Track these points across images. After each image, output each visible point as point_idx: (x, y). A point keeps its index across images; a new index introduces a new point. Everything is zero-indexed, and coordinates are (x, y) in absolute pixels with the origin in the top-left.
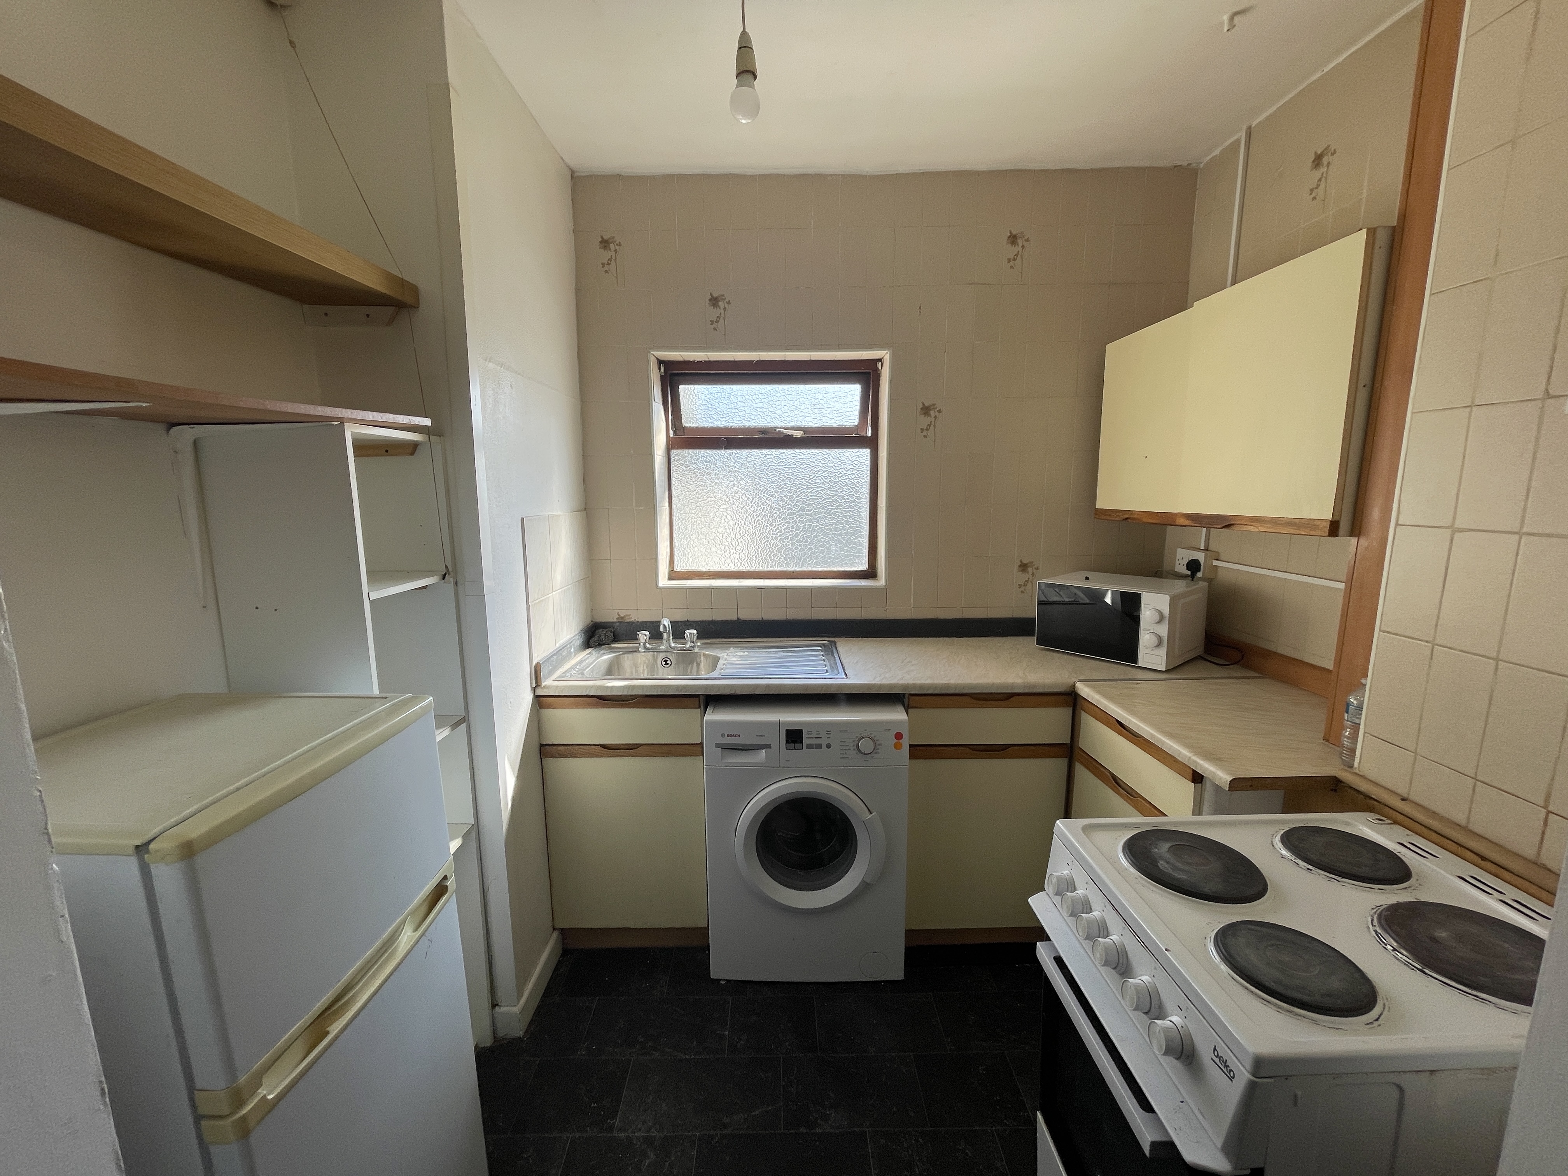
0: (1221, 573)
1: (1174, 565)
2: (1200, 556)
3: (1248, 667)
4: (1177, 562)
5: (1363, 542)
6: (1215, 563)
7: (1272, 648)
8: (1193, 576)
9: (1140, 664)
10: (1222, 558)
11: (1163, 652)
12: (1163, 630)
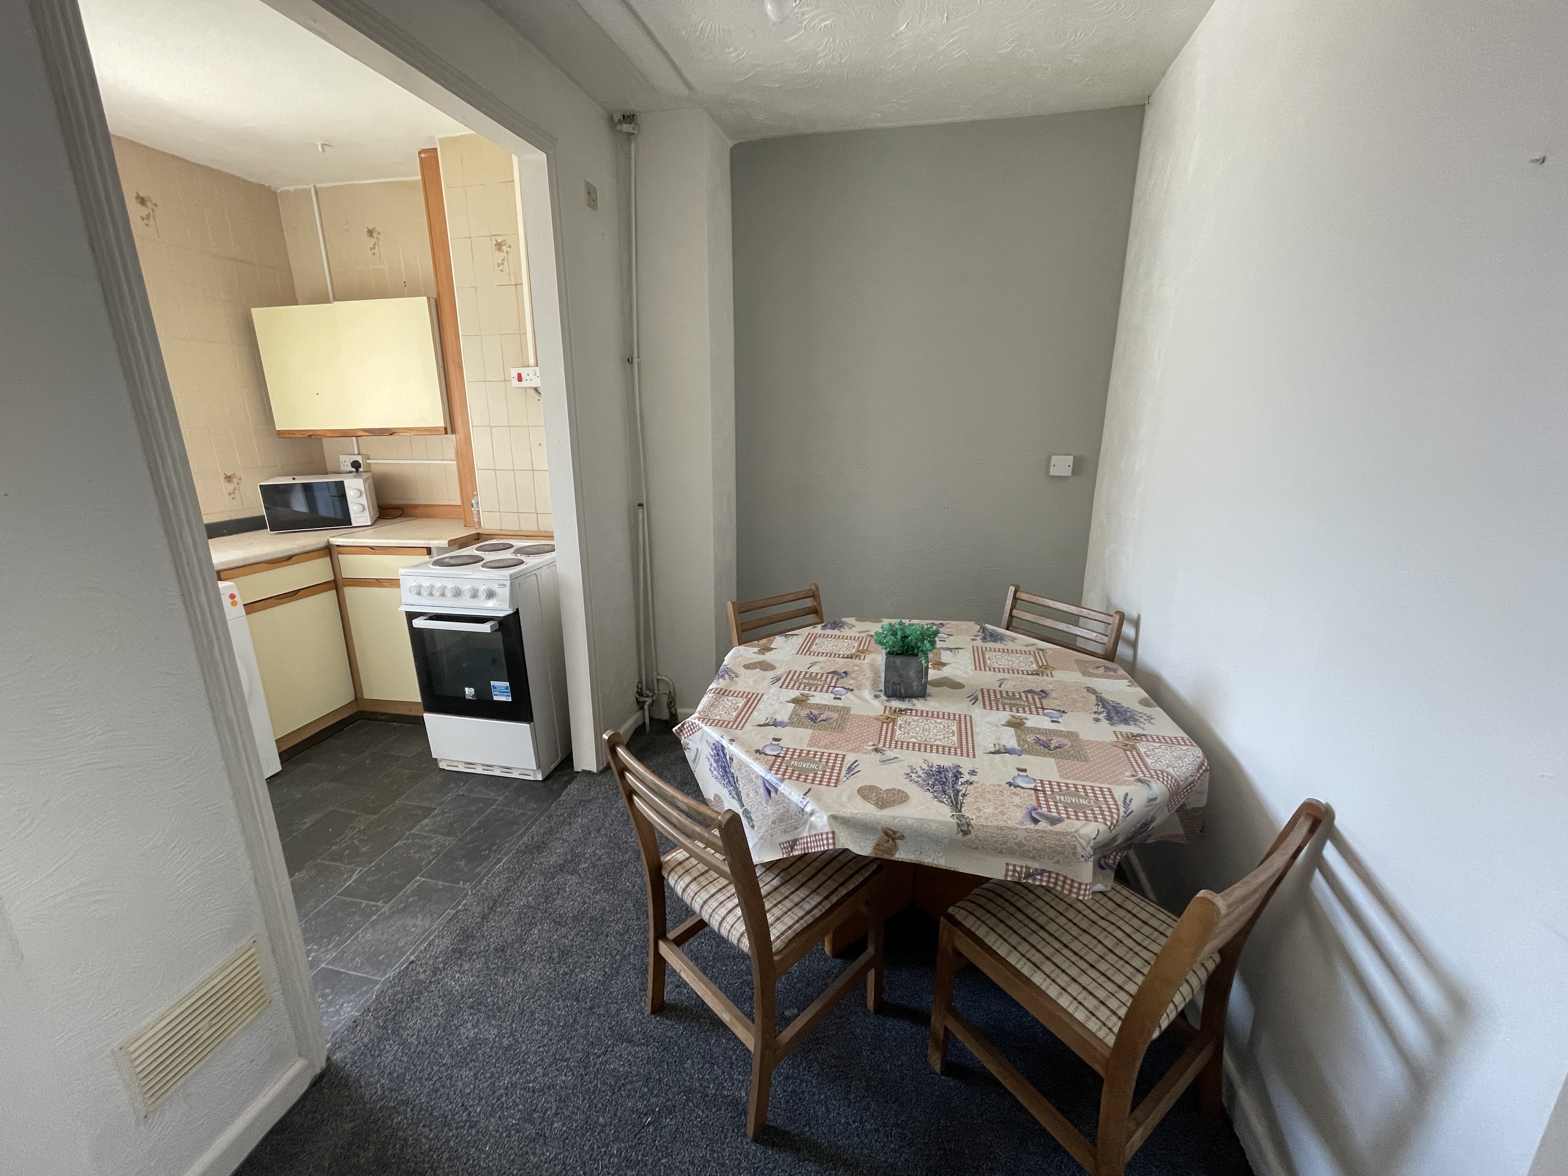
0: (373, 467)
1: (340, 467)
2: (359, 459)
3: (407, 516)
4: (342, 465)
5: (458, 436)
6: (368, 461)
7: (417, 503)
8: (357, 471)
9: (354, 524)
10: (371, 457)
11: (367, 513)
12: (364, 501)
